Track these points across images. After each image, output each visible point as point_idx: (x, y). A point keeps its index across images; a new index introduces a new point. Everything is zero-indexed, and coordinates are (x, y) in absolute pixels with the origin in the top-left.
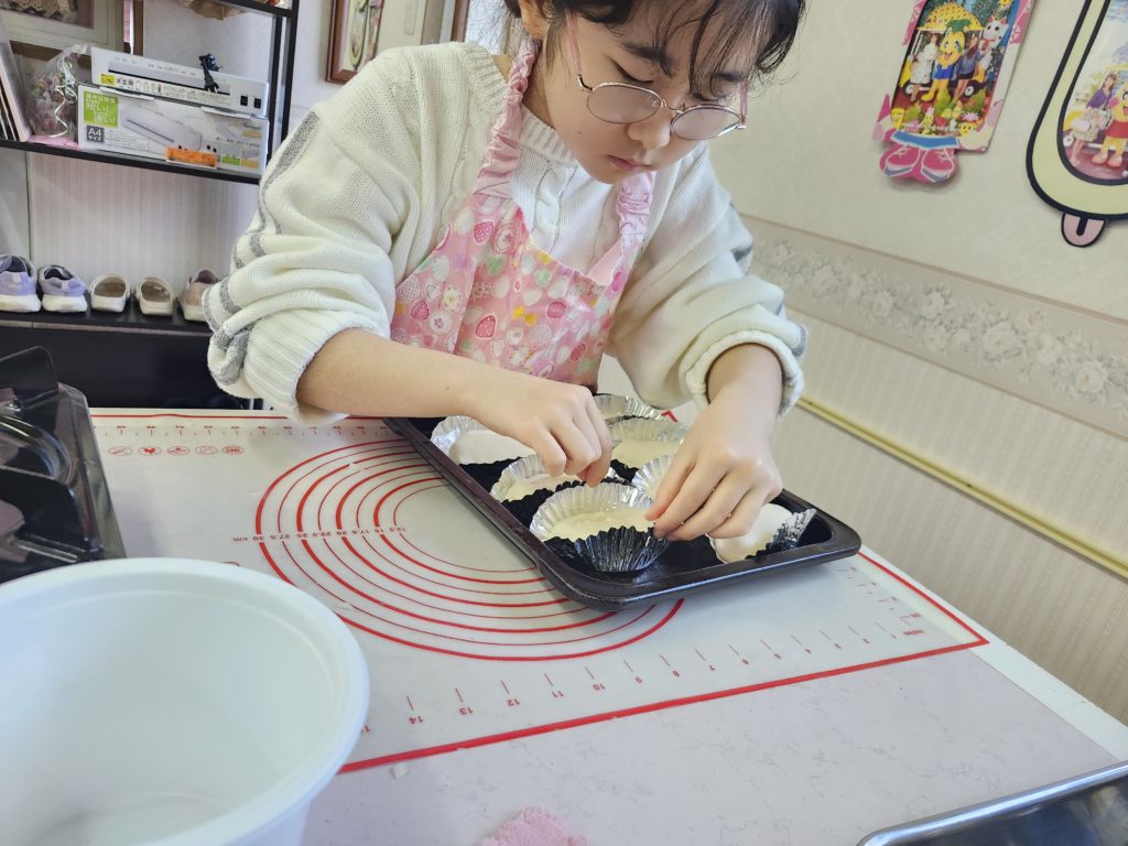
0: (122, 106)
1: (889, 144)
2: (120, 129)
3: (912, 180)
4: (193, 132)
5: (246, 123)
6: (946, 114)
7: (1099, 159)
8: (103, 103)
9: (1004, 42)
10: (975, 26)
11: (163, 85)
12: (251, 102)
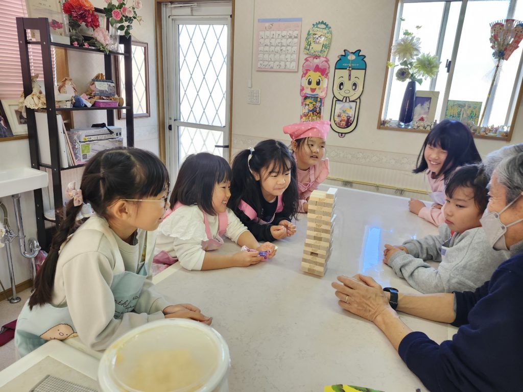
0: (90, 146)
5: (119, 141)
6: (313, 118)
8: (86, 147)
9: (321, 106)
10: (314, 103)
11: (98, 136)
12: (119, 134)
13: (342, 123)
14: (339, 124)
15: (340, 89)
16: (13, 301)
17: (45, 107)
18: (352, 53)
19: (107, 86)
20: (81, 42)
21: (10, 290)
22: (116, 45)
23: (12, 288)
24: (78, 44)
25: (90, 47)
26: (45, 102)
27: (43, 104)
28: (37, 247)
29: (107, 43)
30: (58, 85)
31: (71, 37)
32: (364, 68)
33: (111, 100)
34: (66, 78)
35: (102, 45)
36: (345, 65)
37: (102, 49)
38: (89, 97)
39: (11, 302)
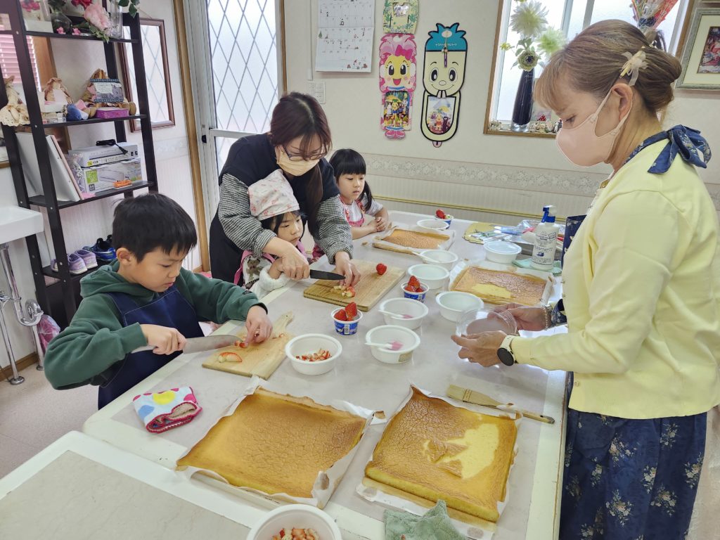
0: (98, 173)
1: (385, 129)
2: (100, 182)
3: (395, 138)
4: (121, 173)
5: (135, 163)
6: (399, 122)
7: (437, 129)
8: (93, 174)
9: (408, 105)
10: (400, 101)
11: (107, 158)
12: (134, 153)
13: (438, 126)
14: (433, 128)
15: (433, 79)
16: (14, 382)
17: (28, 123)
18: (447, 27)
19: (111, 88)
20: (68, 28)
21: (9, 368)
22: (118, 28)
23: (11, 365)
24: (65, 31)
25: (82, 34)
26: (28, 116)
27: (25, 118)
28: (38, 311)
29: (106, 27)
30: (42, 90)
31: (53, 21)
32: (465, 49)
33: (118, 106)
34: (54, 78)
35: (99, 30)
36: (440, 45)
37: (99, 36)
38: (87, 103)
39: (12, 384)
